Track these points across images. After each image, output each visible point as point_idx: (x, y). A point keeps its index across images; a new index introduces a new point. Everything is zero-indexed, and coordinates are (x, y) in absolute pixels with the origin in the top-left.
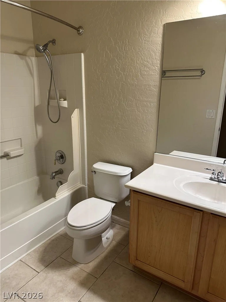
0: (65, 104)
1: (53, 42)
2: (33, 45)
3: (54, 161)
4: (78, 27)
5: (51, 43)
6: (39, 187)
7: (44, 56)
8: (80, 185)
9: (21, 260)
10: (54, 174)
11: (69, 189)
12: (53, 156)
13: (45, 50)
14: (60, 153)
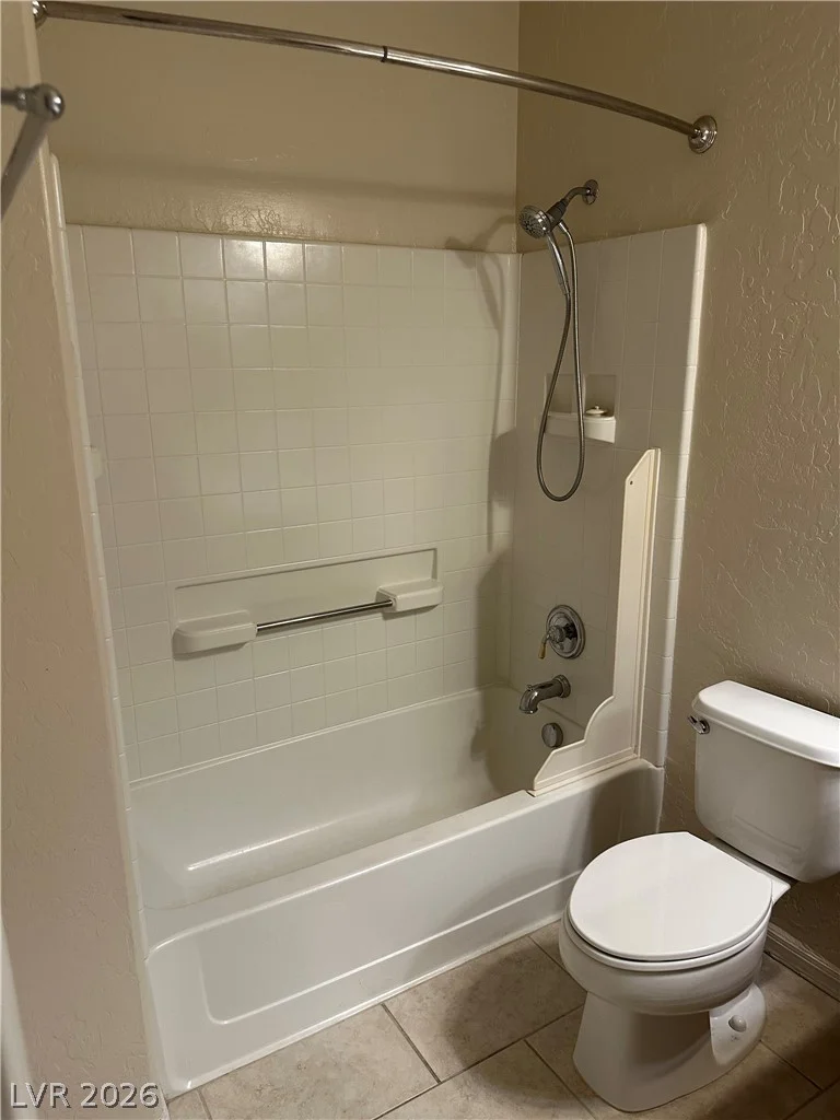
0: (605, 429)
1: (589, 190)
2: (512, 212)
3: (539, 647)
4: (692, 123)
5: (578, 198)
6: (477, 730)
7: (546, 247)
8: (633, 760)
9: (386, 1004)
10: (536, 694)
11: (586, 769)
12: (538, 623)
13: (552, 225)
14: (566, 617)
